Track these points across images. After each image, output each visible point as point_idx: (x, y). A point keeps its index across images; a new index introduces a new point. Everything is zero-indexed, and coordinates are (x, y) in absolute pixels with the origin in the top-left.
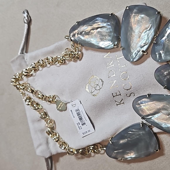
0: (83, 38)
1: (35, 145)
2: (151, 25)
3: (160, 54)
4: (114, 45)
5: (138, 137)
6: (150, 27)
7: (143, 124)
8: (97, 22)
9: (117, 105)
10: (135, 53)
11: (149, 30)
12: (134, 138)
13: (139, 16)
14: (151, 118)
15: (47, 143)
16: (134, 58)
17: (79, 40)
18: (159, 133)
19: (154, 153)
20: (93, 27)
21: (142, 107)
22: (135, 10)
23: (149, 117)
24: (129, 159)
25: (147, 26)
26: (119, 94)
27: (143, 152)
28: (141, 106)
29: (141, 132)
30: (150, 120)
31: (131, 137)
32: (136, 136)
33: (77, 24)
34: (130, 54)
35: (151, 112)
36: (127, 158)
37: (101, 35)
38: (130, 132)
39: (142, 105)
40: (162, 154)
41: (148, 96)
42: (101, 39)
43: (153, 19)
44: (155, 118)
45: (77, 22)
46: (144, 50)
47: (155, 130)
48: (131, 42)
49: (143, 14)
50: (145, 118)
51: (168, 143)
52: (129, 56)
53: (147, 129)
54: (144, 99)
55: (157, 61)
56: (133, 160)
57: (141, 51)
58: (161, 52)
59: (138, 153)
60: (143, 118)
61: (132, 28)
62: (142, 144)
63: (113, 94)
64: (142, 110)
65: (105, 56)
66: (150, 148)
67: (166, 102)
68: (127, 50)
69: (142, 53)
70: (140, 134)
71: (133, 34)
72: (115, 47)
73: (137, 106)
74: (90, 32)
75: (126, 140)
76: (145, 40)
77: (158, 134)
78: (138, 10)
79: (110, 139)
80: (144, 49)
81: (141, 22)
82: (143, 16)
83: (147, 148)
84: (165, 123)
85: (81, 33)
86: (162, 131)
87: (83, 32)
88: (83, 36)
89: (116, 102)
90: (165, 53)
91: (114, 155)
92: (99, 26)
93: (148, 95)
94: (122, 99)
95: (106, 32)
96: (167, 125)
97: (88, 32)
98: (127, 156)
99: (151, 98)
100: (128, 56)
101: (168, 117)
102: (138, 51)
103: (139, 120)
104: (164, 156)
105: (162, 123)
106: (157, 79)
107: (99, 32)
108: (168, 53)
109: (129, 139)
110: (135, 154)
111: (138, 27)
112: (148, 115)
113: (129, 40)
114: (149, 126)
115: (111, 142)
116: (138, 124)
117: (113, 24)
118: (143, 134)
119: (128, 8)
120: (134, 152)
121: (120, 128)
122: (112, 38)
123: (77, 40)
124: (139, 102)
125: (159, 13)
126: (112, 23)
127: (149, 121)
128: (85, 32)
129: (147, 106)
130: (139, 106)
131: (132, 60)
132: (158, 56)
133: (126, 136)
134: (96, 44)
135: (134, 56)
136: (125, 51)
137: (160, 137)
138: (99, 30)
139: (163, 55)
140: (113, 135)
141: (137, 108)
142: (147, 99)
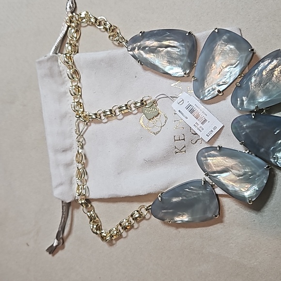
0: (145, 55)
1: (54, 184)
2: (238, 62)
3: (242, 101)
4: (185, 74)
5: (195, 196)
6: (237, 64)
7: (205, 182)
8: (168, 38)
9: (176, 153)
10: (209, 91)
11: (235, 67)
12: (190, 198)
13: (228, 46)
14: (217, 176)
15: (71, 183)
16: (206, 96)
17: (139, 56)
18: (222, 196)
19: (212, 218)
20: (162, 44)
21: (209, 161)
22: (225, 37)
23: (215, 175)
24: (179, 222)
25: (233, 61)
26: (183, 138)
27: (198, 216)
28: (207, 160)
29: (201, 192)
30: (215, 178)
31: (187, 196)
32: (194, 195)
33: (141, 34)
34: (202, 89)
35: (219, 169)
36: (177, 221)
37: (170, 56)
38: (187, 190)
39: (208, 158)
40: (221, 221)
41: (218, 149)
42: (169, 62)
43: (243, 55)
44: (222, 177)
45: (141, 32)
46: (221, 90)
47: (218, 191)
48: (209, 74)
49: (233, 45)
50: (209, 175)
51: (229, 208)
52: (201, 91)
53: (209, 188)
54: (213, 152)
55: (237, 109)
56: (184, 225)
57: (216, 90)
58: (244, 98)
59: (191, 216)
60: (207, 175)
61: (214, 58)
62: (199, 206)
63: (175, 136)
64: (208, 165)
65: (174, 84)
66: (208, 213)
67: (239, 160)
68: (200, 84)
69: (217, 92)
70: (199, 194)
71: (213, 65)
72: (185, 76)
73: (202, 158)
74: (156, 49)
75: (181, 198)
76: (226, 79)
77: (220, 196)
78: (229, 38)
79: (160, 194)
80: (222, 88)
81: (228, 54)
82: (232, 47)
83: (205, 212)
84: (233, 185)
85: (144, 49)
86: (226, 194)
87: (147, 47)
88: (146, 53)
89: (176, 148)
90: (249, 101)
91: (161, 215)
92: (170, 44)
93: (219, 147)
94: (185, 146)
95: (178, 54)
96: (234, 188)
97: (153, 49)
98: (177, 219)
99: (222, 152)
100: (198, 90)
101: (238, 178)
102: (213, 89)
103: (201, 176)
104: (222, 224)
105: (229, 184)
106: (233, 131)
107: (168, 52)
108: (252, 101)
109: (184, 198)
110: (188, 217)
111: (222, 59)
112: (214, 173)
113: (206, 71)
114: (212, 186)
115: (160, 198)
116: (199, 181)
117: (188, 46)
118: (202, 193)
119: (216, 31)
120: (188, 214)
121: (174, 182)
122: (184, 64)
123: (137, 56)
124: (206, 154)
125: (253, 50)
126: (188, 44)
127: (214, 180)
128: (149, 47)
129: (216, 162)
130: (204, 159)
131: (202, 97)
132: (239, 102)
133: (181, 194)
134: (161, 67)
135: (206, 94)
136: (197, 83)
137: (222, 200)
138: (169, 49)
139: (245, 103)
140: (164, 190)
141: (201, 160)
142: (217, 152)
